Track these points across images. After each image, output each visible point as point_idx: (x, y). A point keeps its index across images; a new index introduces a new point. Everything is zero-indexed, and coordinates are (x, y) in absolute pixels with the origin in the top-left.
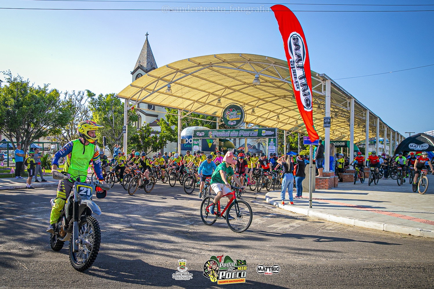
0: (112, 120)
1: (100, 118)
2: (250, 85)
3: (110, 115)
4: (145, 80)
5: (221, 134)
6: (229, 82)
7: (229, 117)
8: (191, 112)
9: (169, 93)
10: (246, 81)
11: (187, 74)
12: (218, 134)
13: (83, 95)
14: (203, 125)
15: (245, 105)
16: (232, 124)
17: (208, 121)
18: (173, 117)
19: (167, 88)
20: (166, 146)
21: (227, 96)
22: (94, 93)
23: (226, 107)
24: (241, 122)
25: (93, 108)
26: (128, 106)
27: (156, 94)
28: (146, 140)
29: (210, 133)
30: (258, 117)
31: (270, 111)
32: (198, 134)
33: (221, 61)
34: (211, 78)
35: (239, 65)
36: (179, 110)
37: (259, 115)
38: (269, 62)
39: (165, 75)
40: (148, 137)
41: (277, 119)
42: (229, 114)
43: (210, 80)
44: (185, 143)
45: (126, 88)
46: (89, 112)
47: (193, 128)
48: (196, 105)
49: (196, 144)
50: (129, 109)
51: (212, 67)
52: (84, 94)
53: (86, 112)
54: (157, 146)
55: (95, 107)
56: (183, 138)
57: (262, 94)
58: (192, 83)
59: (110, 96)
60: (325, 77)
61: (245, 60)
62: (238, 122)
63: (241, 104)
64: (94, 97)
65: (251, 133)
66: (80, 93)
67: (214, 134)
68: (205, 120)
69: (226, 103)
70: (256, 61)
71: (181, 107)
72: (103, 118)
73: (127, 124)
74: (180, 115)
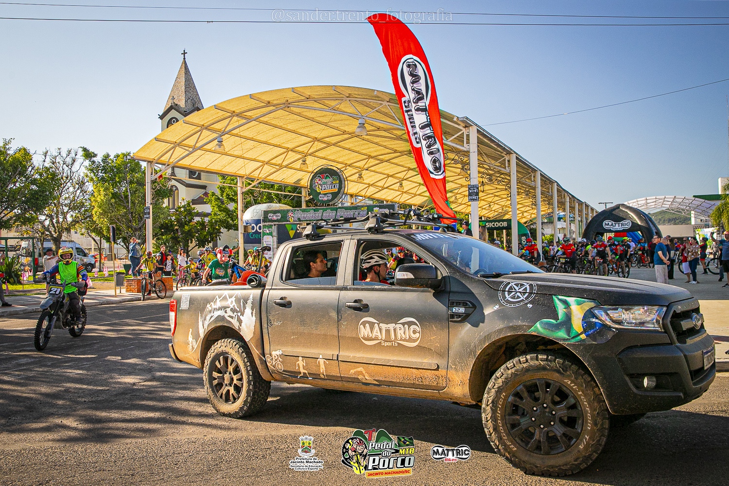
0: (126, 197)
1: (106, 195)
2: (353, 135)
3: (124, 189)
4: (180, 130)
5: (308, 215)
6: (318, 131)
7: (320, 188)
8: (258, 181)
9: (221, 150)
10: (346, 129)
11: (249, 120)
12: (302, 216)
13: (76, 155)
14: (280, 202)
15: (347, 167)
16: (325, 198)
17: (288, 195)
18: (229, 189)
19: (216, 142)
20: (219, 238)
21: (316, 154)
22: (95, 153)
23: (315, 171)
24: (340, 195)
25: (94, 177)
26: (152, 174)
27: (199, 152)
28: (187, 228)
29: (290, 214)
30: (370, 185)
31: (388, 175)
32: (271, 216)
33: (303, 98)
34: (288, 125)
35: (333, 103)
36: (238, 178)
37: (371, 183)
38: (380, 99)
39: (212, 122)
40: (189, 223)
41: (400, 188)
42: (319, 182)
43: (288, 128)
44: (251, 231)
45: (148, 143)
46: (87, 184)
47: (263, 207)
48: (267, 169)
49: (267, 233)
50: (153, 178)
51: (288, 107)
52: (78, 153)
53: (81, 184)
54: (204, 237)
55: (97, 175)
56: (247, 224)
57: (374, 149)
58: (259, 133)
59: (121, 156)
60: (468, 121)
61: (341, 96)
62: (335, 195)
63: (340, 166)
64: (94, 159)
65: (357, 213)
66: (69, 152)
67: (296, 216)
68: (283, 193)
69: (314, 164)
70: (359, 97)
71: (242, 172)
72: (112, 194)
73: (151, 204)
74: (241, 185)
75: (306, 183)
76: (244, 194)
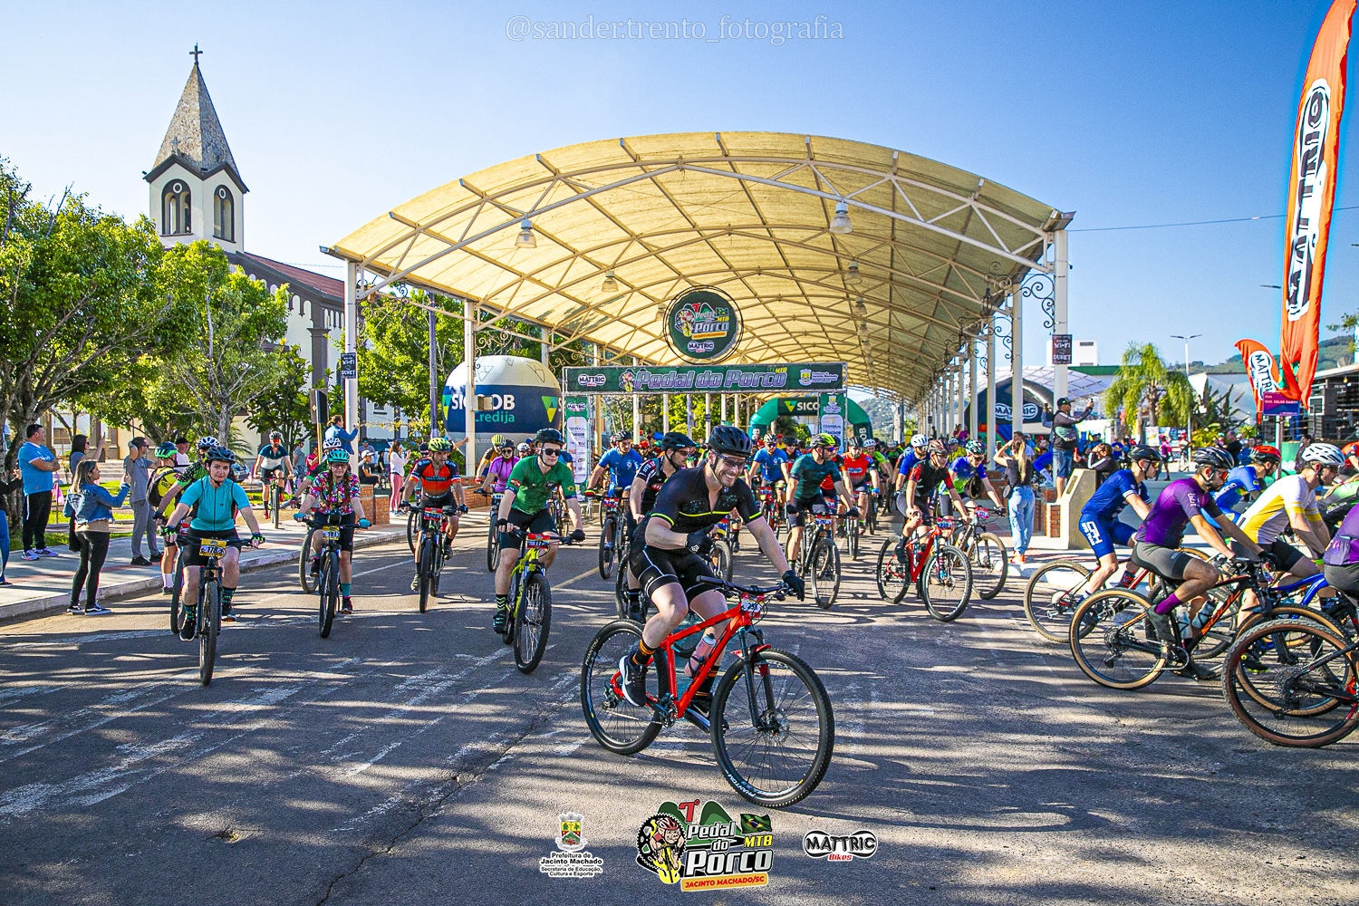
5: (664, 380)
7: (691, 329)
8: (506, 313)
10: (700, 222)
12: (652, 380)
16: (700, 349)
23: (680, 297)
24: (732, 343)
26: (359, 287)
29: (625, 376)
32: (582, 380)
33: (721, 154)
36: (466, 304)
39: (506, 188)
42: (689, 318)
50: (362, 296)
51: (682, 170)
62: (721, 344)
65: (766, 378)
67: (639, 380)
74: (472, 318)
75: (554, 320)
76: (477, 336)
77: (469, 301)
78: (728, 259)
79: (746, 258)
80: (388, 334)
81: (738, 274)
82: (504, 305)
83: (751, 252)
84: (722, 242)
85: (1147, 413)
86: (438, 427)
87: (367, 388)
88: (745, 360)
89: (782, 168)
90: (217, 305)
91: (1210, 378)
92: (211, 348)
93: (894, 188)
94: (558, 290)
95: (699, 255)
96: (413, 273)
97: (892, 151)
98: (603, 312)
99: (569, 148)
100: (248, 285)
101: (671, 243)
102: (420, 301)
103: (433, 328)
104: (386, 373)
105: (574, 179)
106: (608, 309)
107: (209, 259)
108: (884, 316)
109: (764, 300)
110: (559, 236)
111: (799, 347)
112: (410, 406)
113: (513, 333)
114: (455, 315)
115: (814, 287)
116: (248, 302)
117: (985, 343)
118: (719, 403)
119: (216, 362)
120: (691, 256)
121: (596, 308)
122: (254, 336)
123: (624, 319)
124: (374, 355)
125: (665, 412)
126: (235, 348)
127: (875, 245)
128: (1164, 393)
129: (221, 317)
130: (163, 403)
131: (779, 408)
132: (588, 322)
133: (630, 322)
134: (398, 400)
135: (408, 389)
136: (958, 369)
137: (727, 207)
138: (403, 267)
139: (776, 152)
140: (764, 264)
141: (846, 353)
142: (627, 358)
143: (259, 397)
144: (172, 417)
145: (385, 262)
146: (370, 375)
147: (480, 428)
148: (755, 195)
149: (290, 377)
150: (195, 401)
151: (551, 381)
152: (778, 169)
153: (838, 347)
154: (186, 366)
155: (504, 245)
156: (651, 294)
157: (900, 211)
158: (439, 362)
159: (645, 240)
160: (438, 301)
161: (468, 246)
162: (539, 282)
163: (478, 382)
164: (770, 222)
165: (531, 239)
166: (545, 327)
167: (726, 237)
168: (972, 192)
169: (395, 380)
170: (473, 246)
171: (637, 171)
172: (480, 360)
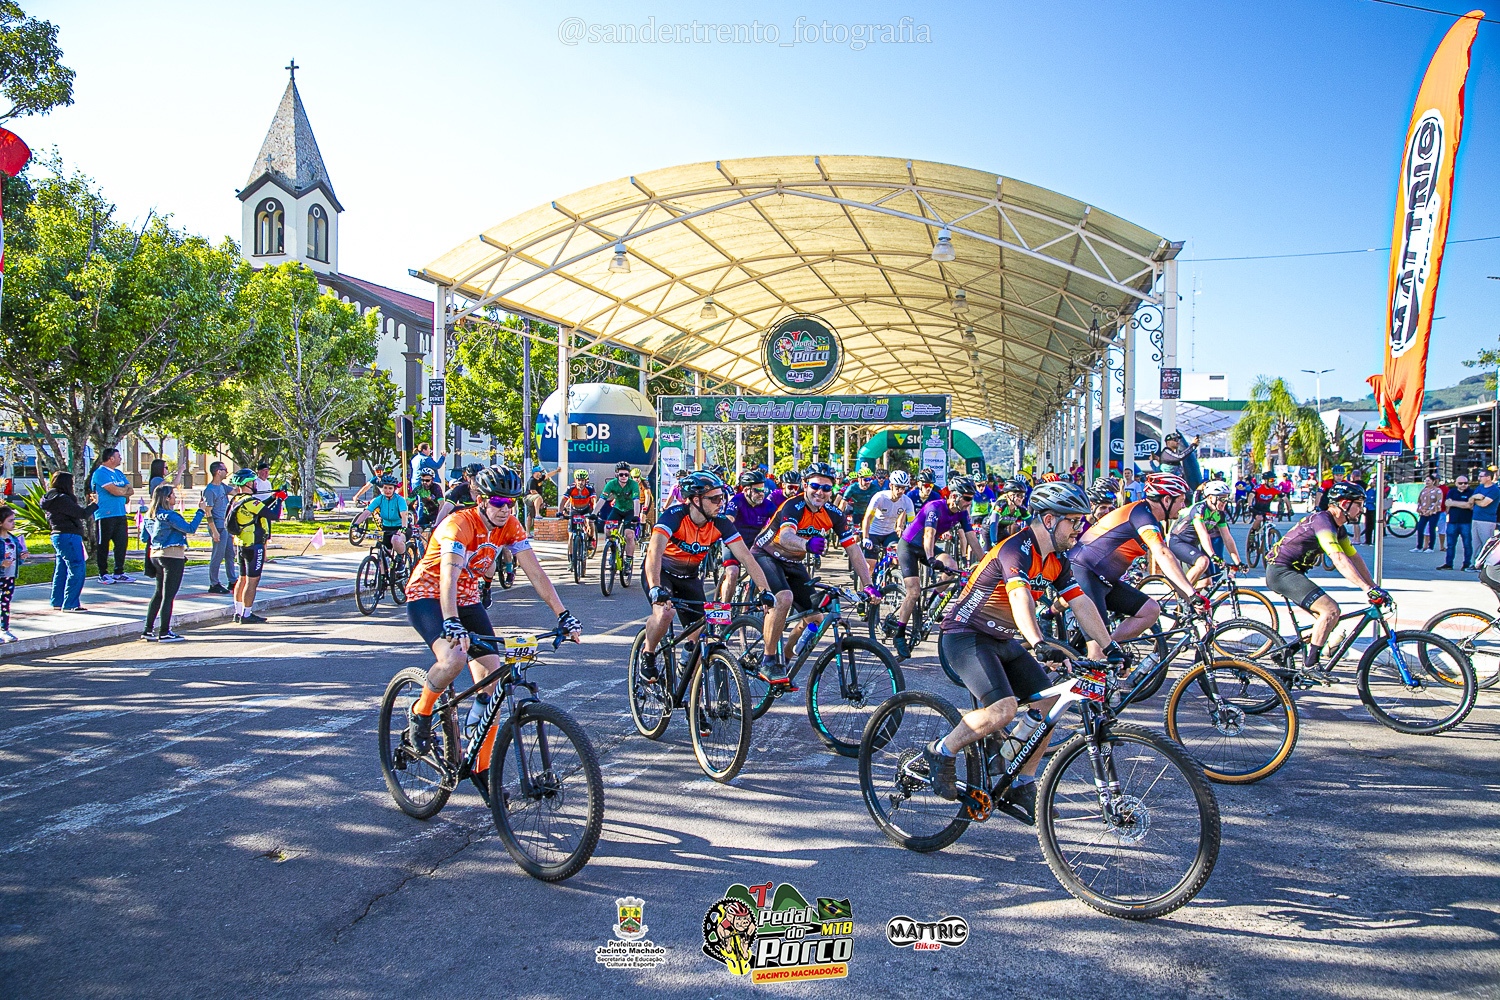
8: (601, 341)
16: (800, 379)
24: (832, 374)
26: (449, 311)
29: (722, 406)
32: (677, 409)
33: (820, 178)
36: (561, 327)
39: (599, 211)
42: (788, 347)
49: (671, 442)
50: (451, 321)
62: (821, 374)
73: (445, 373)
74: (566, 344)
75: (652, 346)
76: (572, 362)
77: (564, 326)
78: (834, 285)
79: (852, 284)
80: (482, 360)
81: (844, 301)
82: (600, 330)
83: (856, 278)
84: (825, 268)
85: (1276, 451)
86: (531, 456)
87: (459, 415)
88: (853, 389)
89: (884, 193)
90: (306, 328)
91: (1343, 415)
92: (299, 372)
93: (1000, 215)
94: (656, 316)
95: (803, 281)
96: (505, 297)
97: (996, 176)
98: (704, 339)
99: (665, 171)
100: (338, 308)
101: (773, 269)
102: (514, 326)
103: (528, 354)
104: (478, 400)
105: (670, 203)
106: (710, 336)
107: (299, 281)
108: (997, 346)
109: (873, 328)
110: (657, 261)
111: (910, 377)
112: (502, 435)
113: (608, 360)
114: (547, 341)
115: (925, 315)
116: (338, 326)
117: (1100, 375)
118: (828, 434)
119: (304, 386)
120: (794, 282)
121: (697, 335)
122: (344, 360)
123: (726, 347)
124: (467, 381)
125: (770, 444)
126: (324, 372)
127: (984, 273)
128: (1294, 430)
129: (310, 340)
130: (249, 428)
131: (888, 440)
132: (688, 349)
133: (733, 349)
134: (492, 428)
135: (502, 417)
136: (1074, 403)
137: (830, 232)
138: (495, 291)
139: (878, 176)
140: (871, 291)
141: (961, 384)
142: (730, 387)
143: (349, 423)
144: (258, 441)
145: (476, 286)
146: (462, 402)
147: (575, 457)
148: (858, 221)
149: (380, 403)
150: (283, 427)
151: (648, 410)
152: (880, 194)
153: (952, 378)
154: (273, 390)
155: (597, 269)
156: (754, 321)
157: (1006, 239)
158: (533, 388)
159: (746, 265)
160: (532, 326)
161: (563, 270)
162: (636, 308)
163: (572, 410)
164: (875, 248)
165: (625, 264)
166: (643, 354)
167: (830, 264)
168: (1080, 219)
169: (489, 407)
170: (568, 270)
171: (734, 195)
172: (575, 388)
